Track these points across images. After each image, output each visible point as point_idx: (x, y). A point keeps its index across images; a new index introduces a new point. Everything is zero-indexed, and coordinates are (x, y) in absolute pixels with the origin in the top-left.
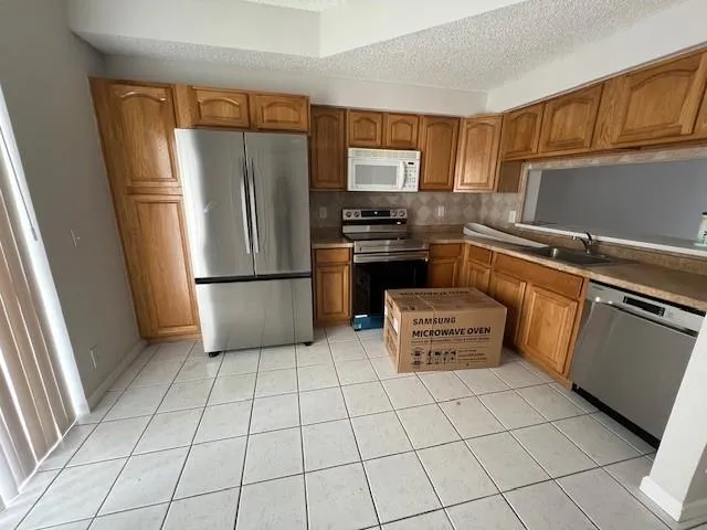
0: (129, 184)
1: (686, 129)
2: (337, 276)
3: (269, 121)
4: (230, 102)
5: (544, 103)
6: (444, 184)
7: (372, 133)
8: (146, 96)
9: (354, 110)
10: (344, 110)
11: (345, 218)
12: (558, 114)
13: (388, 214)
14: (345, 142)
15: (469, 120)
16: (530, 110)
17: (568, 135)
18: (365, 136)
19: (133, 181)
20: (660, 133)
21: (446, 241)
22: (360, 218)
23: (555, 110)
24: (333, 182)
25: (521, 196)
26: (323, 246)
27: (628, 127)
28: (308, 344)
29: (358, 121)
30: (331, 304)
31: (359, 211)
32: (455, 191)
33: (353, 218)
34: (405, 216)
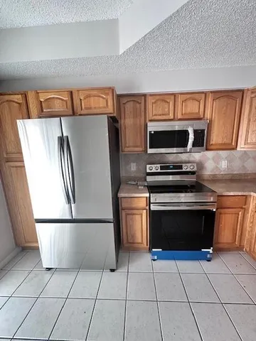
0: (5, 156)
2: (138, 217)
4: (60, 99)
6: (229, 144)
7: (166, 110)
8: (11, 101)
9: (152, 95)
10: (145, 95)
11: (148, 171)
13: (181, 167)
14: (145, 118)
15: (253, 91)
18: (160, 113)
19: (7, 153)
21: (232, 194)
22: (159, 171)
24: (137, 147)
26: (126, 195)
28: (112, 270)
29: (155, 103)
30: (133, 236)
31: (159, 165)
32: (238, 149)
33: (154, 170)
34: (195, 169)
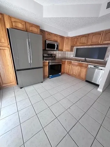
1: (100, 42)
2: (46, 68)
3: (31, 30)
5: (79, 36)
6: (62, 49)
7: (50, 37)
10: (44, 31)
12: (82, 38)
13: (52, 55)
15: (66, 38)
16: (77, 37)
17: (83, 42)
20: (96, 43)
22: (47, 56)
23: (81, 37)
25: (74, 52)
27: (92, 41)
28: (42, 82)
29: (48, 34)
31: (47, 54)
32: (63, 51)
